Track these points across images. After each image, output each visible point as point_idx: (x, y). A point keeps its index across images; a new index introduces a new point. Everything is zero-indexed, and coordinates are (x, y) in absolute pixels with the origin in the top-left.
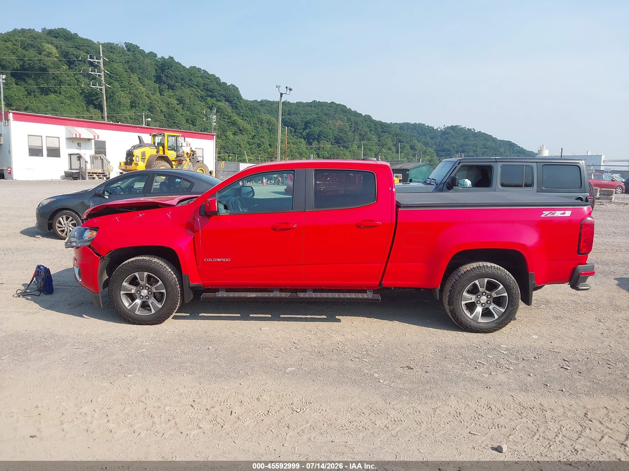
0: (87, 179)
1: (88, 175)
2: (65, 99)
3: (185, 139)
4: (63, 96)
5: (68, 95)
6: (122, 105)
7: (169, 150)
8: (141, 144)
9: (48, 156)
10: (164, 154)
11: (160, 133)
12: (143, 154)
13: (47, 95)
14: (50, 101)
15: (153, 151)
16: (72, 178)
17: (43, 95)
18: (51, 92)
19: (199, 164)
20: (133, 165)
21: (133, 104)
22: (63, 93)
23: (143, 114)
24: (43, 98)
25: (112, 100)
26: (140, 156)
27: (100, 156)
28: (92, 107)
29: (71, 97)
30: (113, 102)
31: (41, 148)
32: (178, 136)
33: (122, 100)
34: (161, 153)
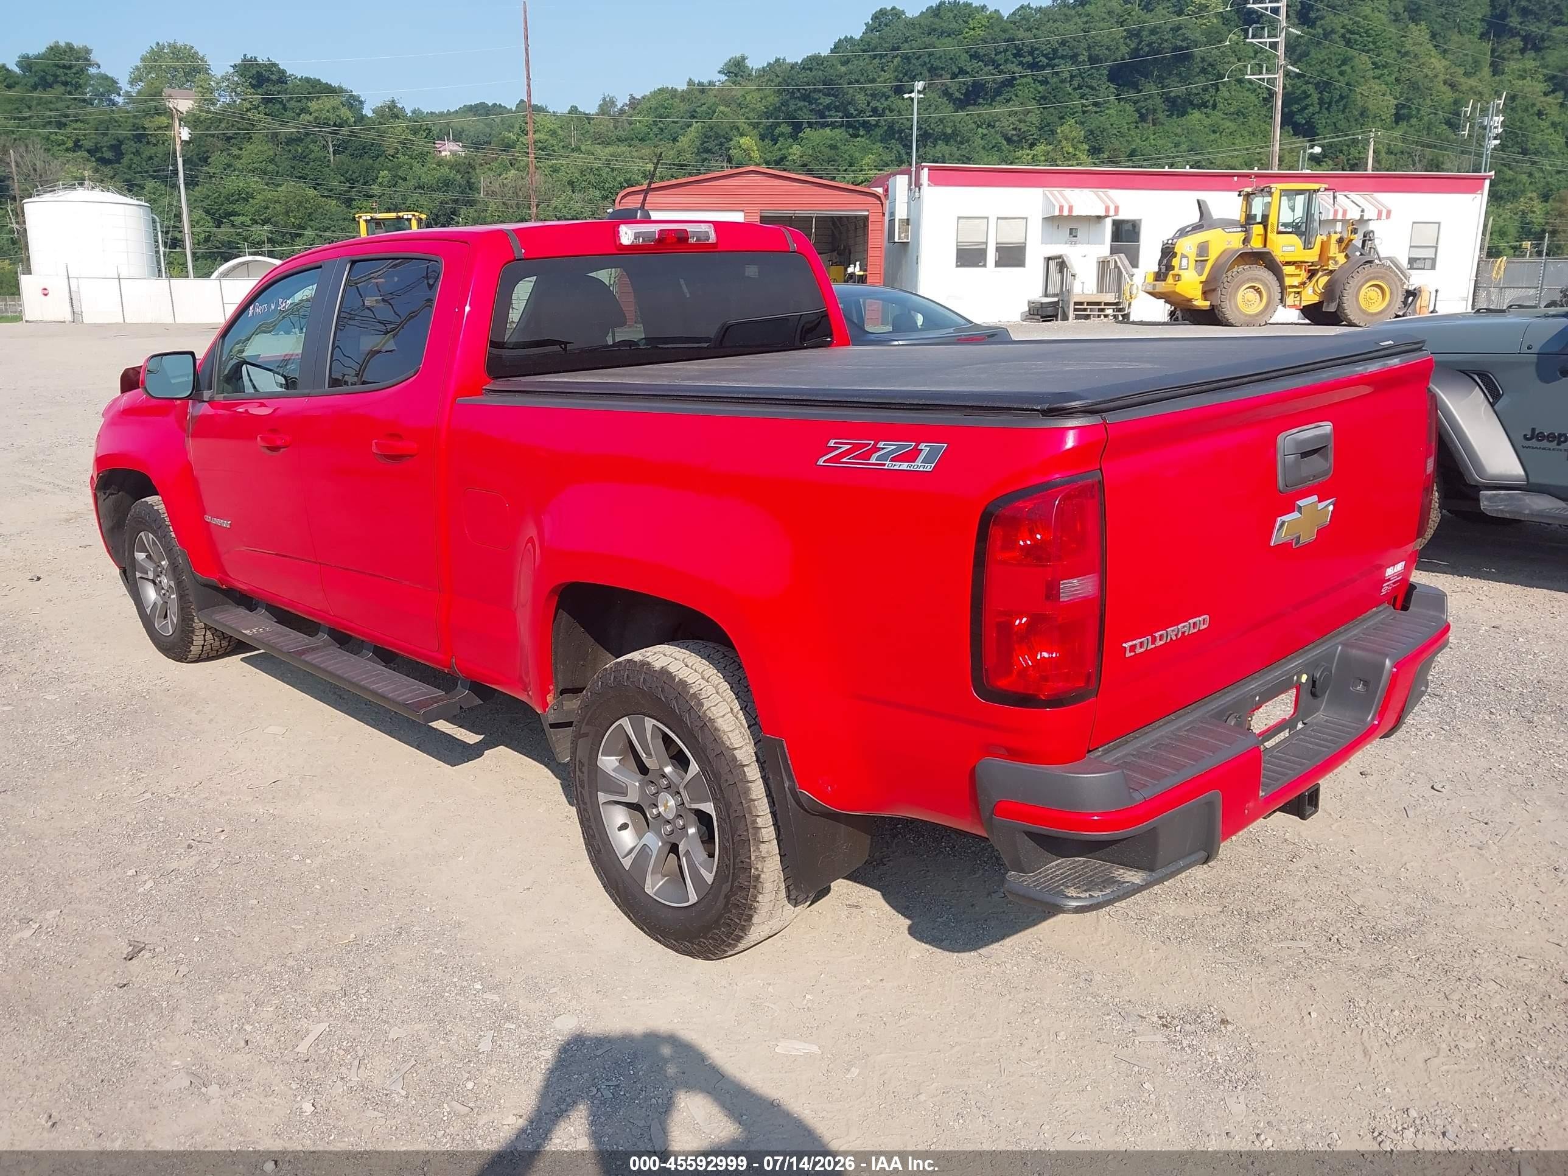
0: (1070, 319)
1: (1075, 310)
2: (1223, 119)
3: (1335, 197)
4: (1220, 114)
5: (1232, 110)
6: (1371, 117)
7: (1279, 233)
8: (1205, 221)
9: (998, 264)
10: (1265, 246)
11: (1262, 187)
12: (1203, 249)
13: (1182, 116)
14: (1188, 129)
15: (1234, 241)
16: (1039, 317)
17: (1174, 117)
18: (1194, 106)
19: (1371, 270)
20: (1170, 280)
21: (1402, 112)
22: (1220, 105)
23: (1372, 135)
24: (1175, 125)
25: (1345, 107)
26: (1192, 253)
27: (1116, 262)
28: (1288, 132)
29: (1239, 113)
30: (1347, 111)
31: (984, 247)
32: (1315, 191)
33: (1371, 105)
34: (1256, 244)
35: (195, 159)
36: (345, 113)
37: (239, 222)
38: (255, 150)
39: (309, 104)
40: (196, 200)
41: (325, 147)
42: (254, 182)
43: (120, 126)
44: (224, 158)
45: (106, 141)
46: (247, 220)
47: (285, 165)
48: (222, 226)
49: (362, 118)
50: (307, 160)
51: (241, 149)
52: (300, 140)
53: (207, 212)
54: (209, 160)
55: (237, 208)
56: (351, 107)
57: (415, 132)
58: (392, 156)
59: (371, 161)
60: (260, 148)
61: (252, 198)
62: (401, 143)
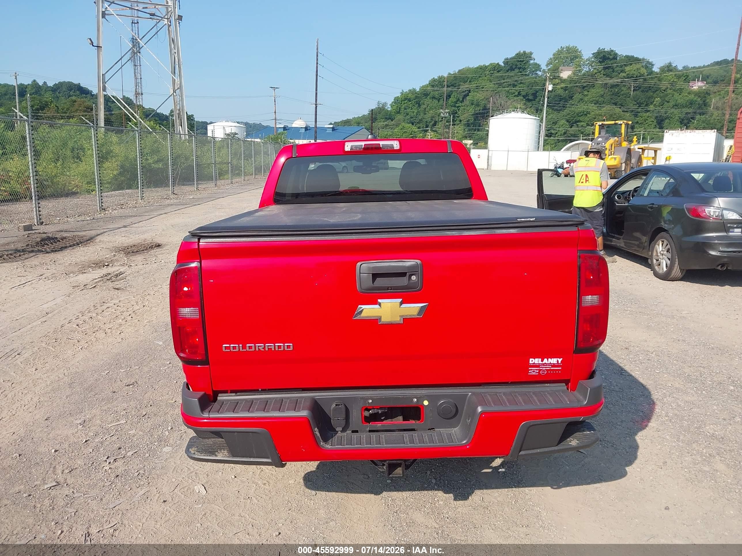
35: (567, 98)
36: (643, 71)
37: (581, 125)
38: (593, 93)
39: (626, 68)
40: (563, 116)
41: (630, 88)
42: (592, 107)
43: (538, 85)
44: (580, 96)
45: (531, 92)
46: (584, 124)
47: (608, 98)
48: (573, 127)
49: (652, 73)
50: (619, 95)
51: (588, 92)
52: (617, 85)
53: (568, 121)
54: (573, 98)
55: (581, 119)
56: (646, 67)
57: (679, 77)
58: (664, 91)
59: (652, 94)
60: (598, 90)
61: (589, 114)
62: (670, 84)
